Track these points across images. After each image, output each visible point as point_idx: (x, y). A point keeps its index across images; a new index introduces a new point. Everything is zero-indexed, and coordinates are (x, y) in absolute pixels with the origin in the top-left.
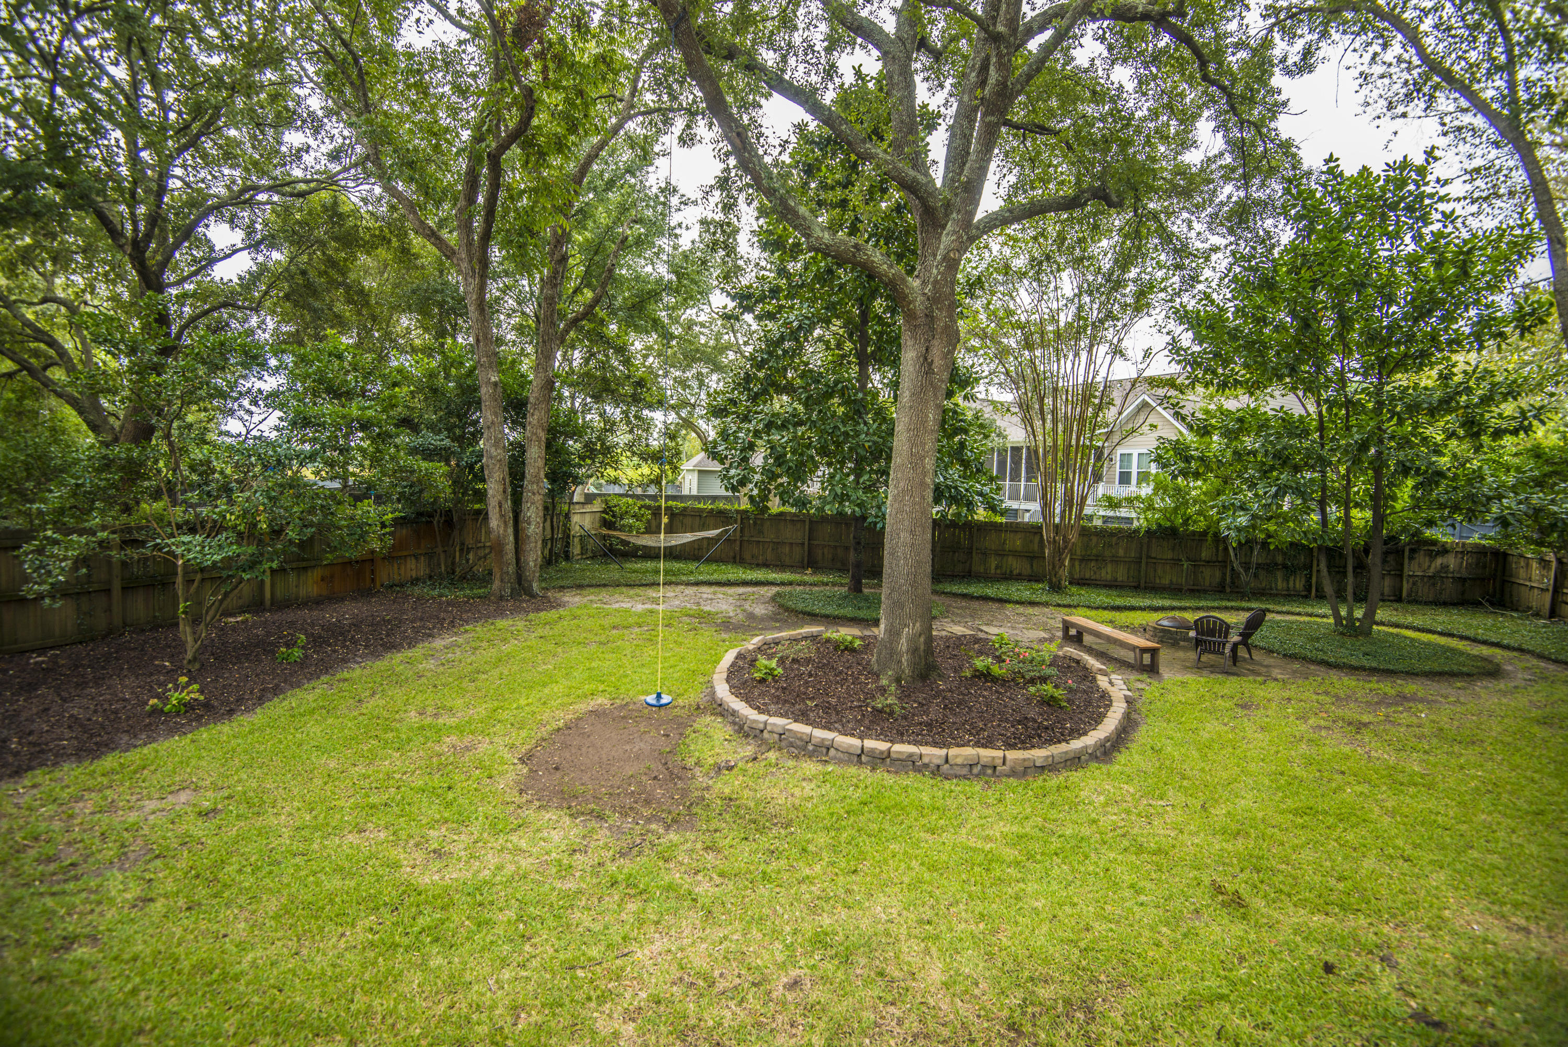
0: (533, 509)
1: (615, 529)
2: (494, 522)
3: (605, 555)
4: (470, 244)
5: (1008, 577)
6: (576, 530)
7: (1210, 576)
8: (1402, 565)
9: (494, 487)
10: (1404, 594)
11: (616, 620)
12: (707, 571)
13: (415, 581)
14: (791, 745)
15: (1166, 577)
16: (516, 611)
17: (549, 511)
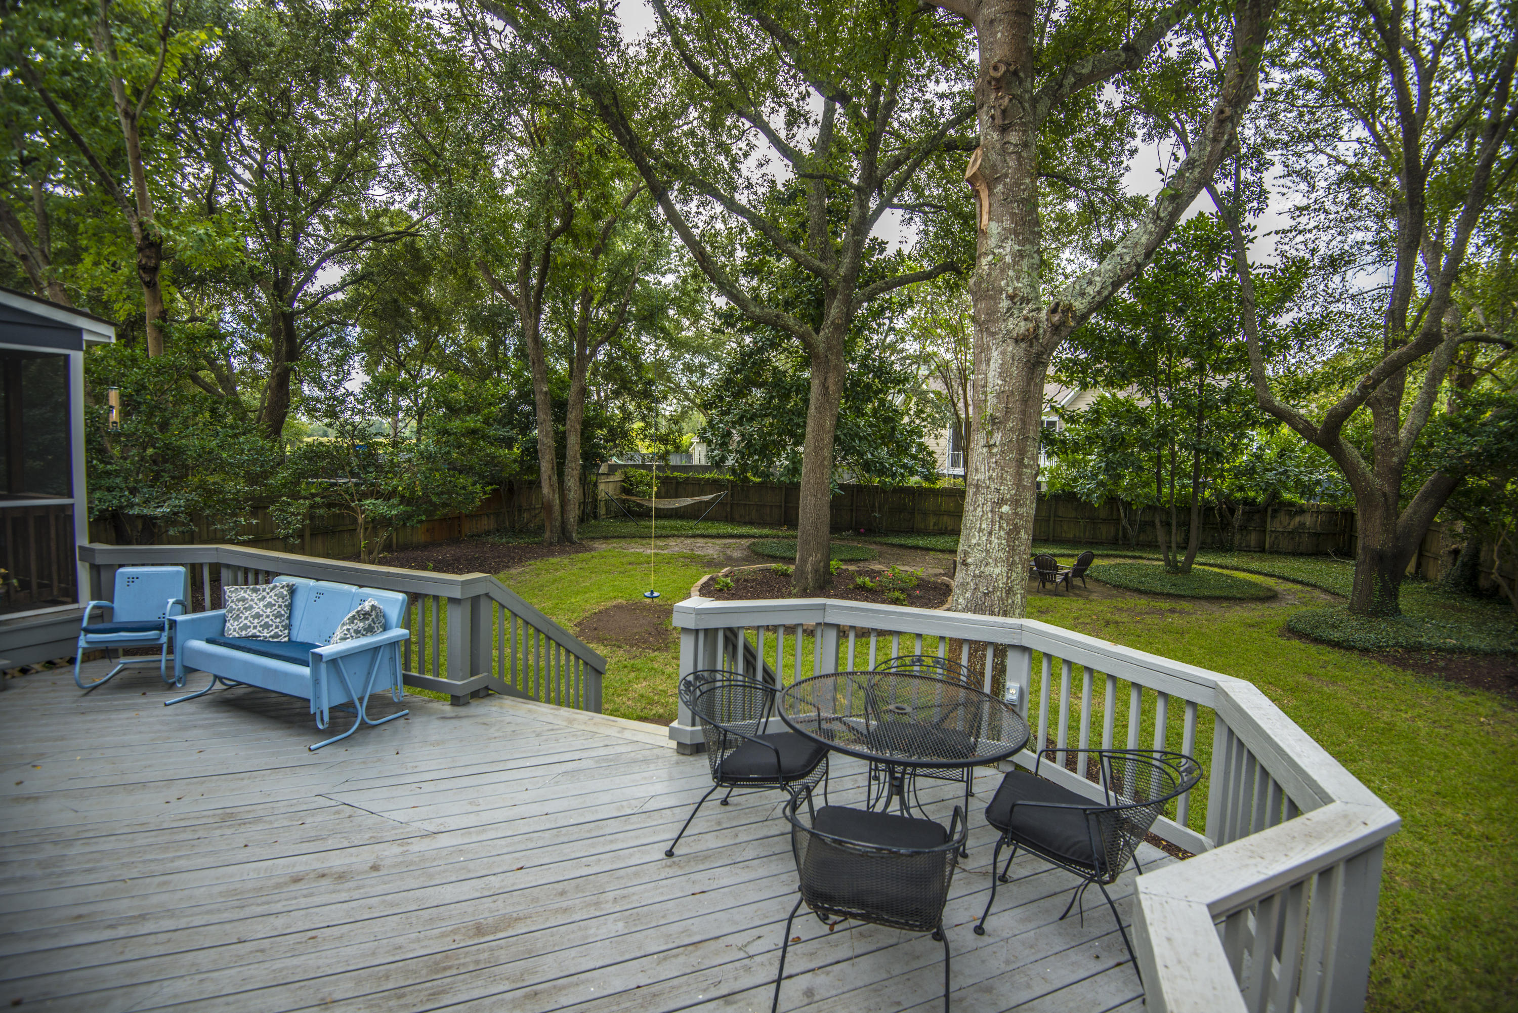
0: (572, 480)
1: (633, 495)
2: (546, 490)
3: (625, 515)
4: (528, 296)
6: (602, 496)
7: (1106, 531)
8: (1265, 522)
9: (546, 465)
10: (1267, 546)
11: (632, 559)
12: (703, 528)
13: (488, 533)
15: (1071, 532)
16: (562, 552)
17: (583, 480)
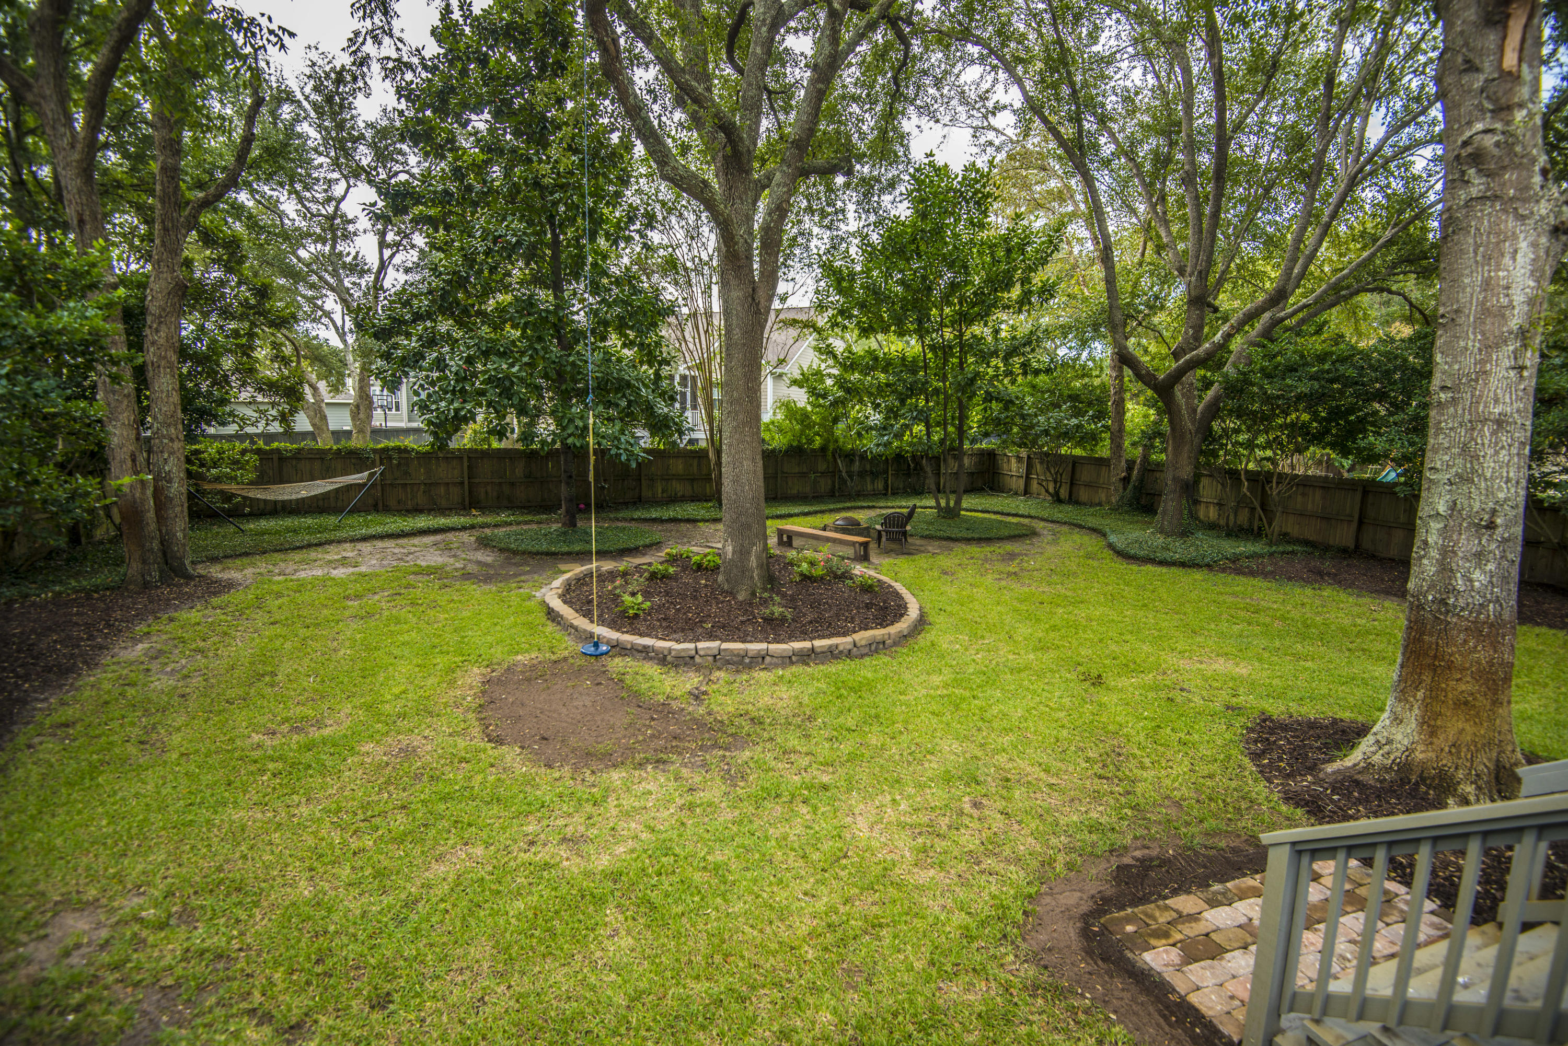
0: (173, 460)
5: (673, 500)
7: (824, 485)
9: (121, 434)
14: (729, 662)
15: (795, 487)
